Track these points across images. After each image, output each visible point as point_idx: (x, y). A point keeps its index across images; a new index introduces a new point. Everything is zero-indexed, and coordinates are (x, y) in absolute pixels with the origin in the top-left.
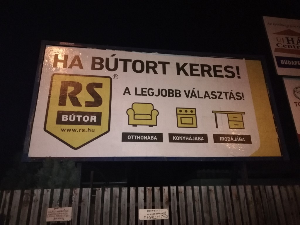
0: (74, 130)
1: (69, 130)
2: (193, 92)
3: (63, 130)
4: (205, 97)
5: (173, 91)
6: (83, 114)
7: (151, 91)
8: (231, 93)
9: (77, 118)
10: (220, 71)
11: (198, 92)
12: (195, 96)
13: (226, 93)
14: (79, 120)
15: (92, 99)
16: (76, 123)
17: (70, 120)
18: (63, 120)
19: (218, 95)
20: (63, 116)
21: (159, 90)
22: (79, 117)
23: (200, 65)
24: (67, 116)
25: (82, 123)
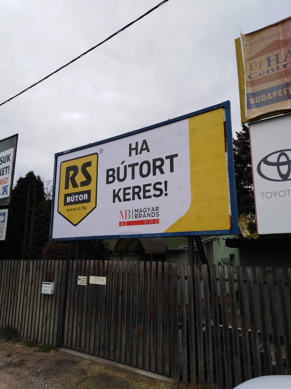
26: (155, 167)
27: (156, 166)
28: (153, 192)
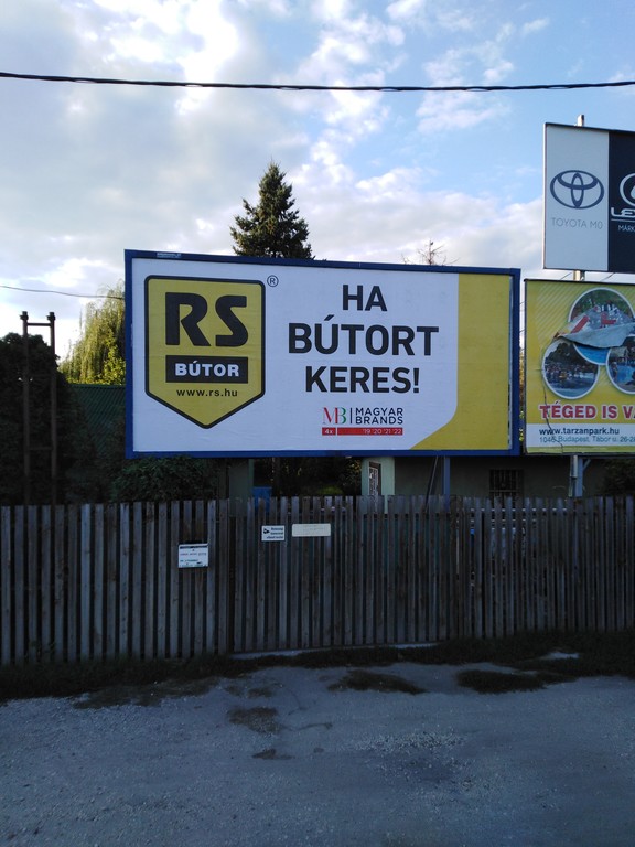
26: (397, 341)
27: (399, 339)
28: (391, 383)
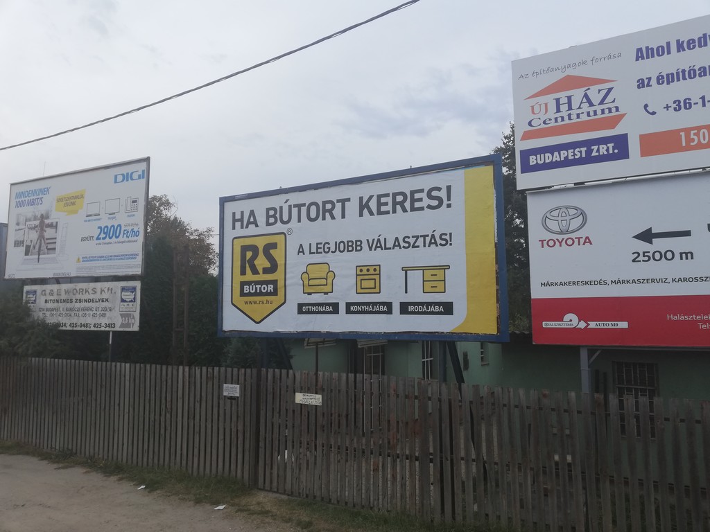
0: (255, 303)
1: (251, 303)
2: (379, 240)
3: (246, 303)
4: (395, 246)
5: (352, 242)
6: (261, 283)
7: (327, 246)
8: (433, 236)
9: (256, 288)
10: (420, 200)
11: (385, 239)
12: (381, 247)
13: (424, 237)
14: (258, 291)
15: (268, 265)
16: (256, 294)
17: (252, 291)
18: (245, 292)
19: (412, 241)
20: (245, 287)
21: (336, 242)
22: (258, 286)
23: (391, 195)
24: (248, 287)
25: (261, 294)
